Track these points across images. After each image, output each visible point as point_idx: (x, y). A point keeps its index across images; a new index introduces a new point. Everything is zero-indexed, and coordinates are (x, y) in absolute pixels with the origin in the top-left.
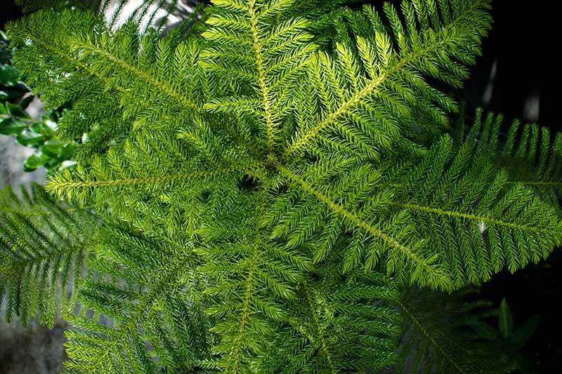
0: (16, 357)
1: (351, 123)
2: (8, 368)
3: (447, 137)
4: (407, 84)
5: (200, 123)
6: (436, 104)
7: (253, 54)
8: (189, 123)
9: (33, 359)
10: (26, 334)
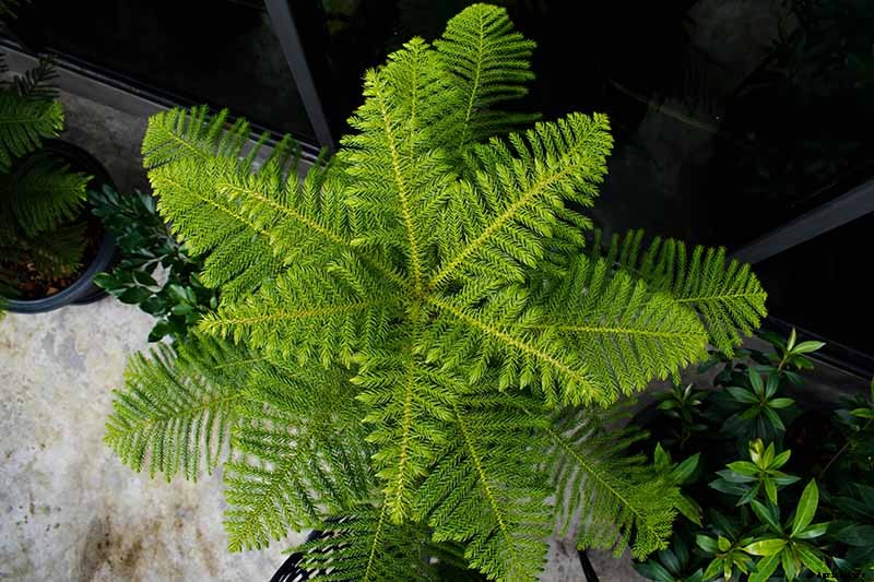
0: (145, 545)
1: (496, 247)
2: (138, 557)
3: (583, 257)
4: (548, 205)
5: (347, 255)
6: (571, 223)
7: (396, 188)
8: (337, 257)
9: (163, 545)
10: (154, 520)
